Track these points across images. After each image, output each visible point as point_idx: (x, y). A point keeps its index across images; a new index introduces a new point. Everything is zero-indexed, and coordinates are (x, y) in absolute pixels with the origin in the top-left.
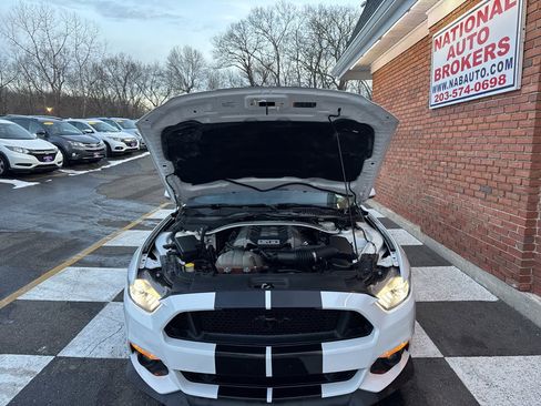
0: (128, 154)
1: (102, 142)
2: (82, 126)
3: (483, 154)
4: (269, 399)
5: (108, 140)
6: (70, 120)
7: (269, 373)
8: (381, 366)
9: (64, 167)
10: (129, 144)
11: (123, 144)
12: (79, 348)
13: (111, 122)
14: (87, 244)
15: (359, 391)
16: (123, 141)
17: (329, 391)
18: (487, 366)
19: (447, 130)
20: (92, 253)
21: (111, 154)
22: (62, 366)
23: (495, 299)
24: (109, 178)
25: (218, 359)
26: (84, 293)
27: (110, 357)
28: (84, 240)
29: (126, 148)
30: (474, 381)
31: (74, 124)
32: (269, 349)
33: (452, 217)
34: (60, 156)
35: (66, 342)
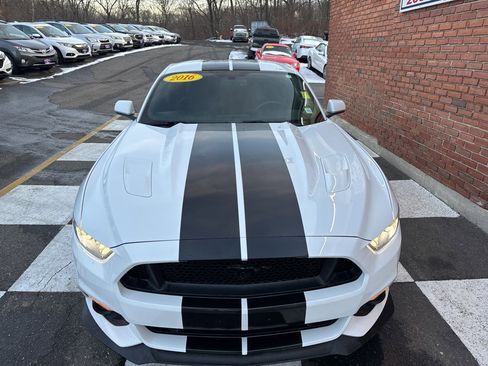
0: (80, 60)
1: (51, 48)
2: (28, 30)
3: (460, 64)
4: (245, 351)
5: (58, 46)
6: (16, 23)
7: (245, 327)
10: (80, 50)
11: (73, 50)
12: (32, 281)
13: (60, 27)
14: (41, 159)
15: (342, 336)
16: (73, 46)
17: (309, 339)
18: (459, 291)
20: (46, 169)
21: (63, 61)
22: (14, 302)
23: (456, 215)
24: (61, 87)
25: (185, 314)
26: (38, 216)
27: (67, 290)
28: (38, 154)
29: (77, 54)
30: (448, 308)
31: (21, 28)
32: (244, 302)
34: (7, 63)
35: (18, 273)
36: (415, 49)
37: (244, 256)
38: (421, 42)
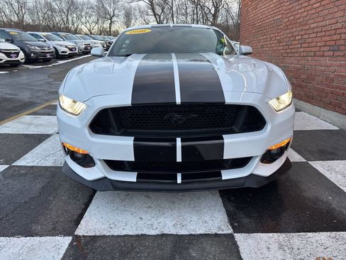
0: (70, 56)
1: (51, 47)
2: (36, 36)
3: (333, 21)
4: (179, 181)
5: (56, 47)
6: (29, 32)
7: (179, 159)
8: (268, 157)
9: (26, 63)
10: (71, 49)
11: (66, 49)
12: (29, 160)
13: (58, 35)
14: (41, 104)
15: (252, 175)
16: (66, 47)
17: (227, 175)
19: (303, 10)
20: (43, 108)
21: (58, 56)
22: (15, 171)
23: (336, 128)
24: (57, 70)
25: (136, 148)
26: (35, 130)
27: (53, 165)
28: (39, 101)
29: (69, 52)
30: (334, 174)
31: (32, 35)
32: (179, 140)
33: (303, 76)
34: (22, 55)
35: (19, 157)
36: (301, 20)
37: (178, 101)
38: (305, 14)
